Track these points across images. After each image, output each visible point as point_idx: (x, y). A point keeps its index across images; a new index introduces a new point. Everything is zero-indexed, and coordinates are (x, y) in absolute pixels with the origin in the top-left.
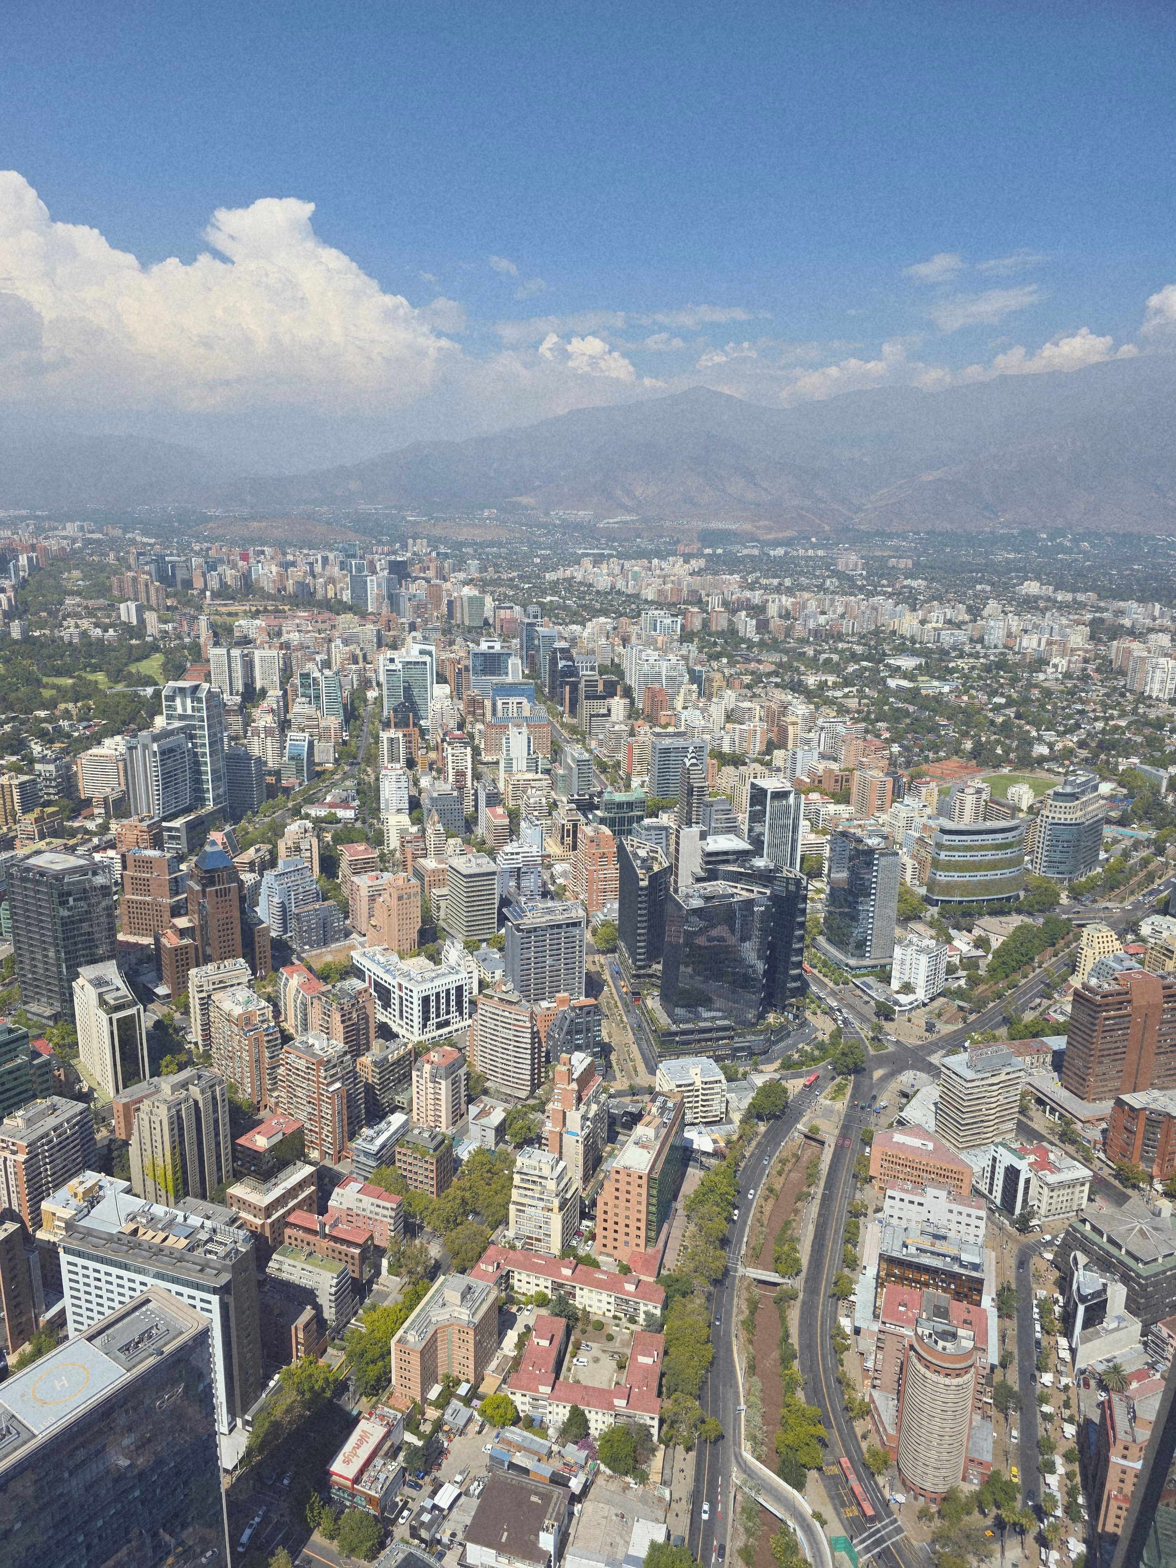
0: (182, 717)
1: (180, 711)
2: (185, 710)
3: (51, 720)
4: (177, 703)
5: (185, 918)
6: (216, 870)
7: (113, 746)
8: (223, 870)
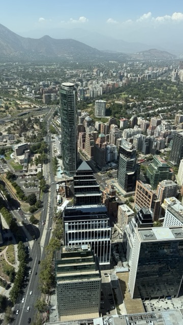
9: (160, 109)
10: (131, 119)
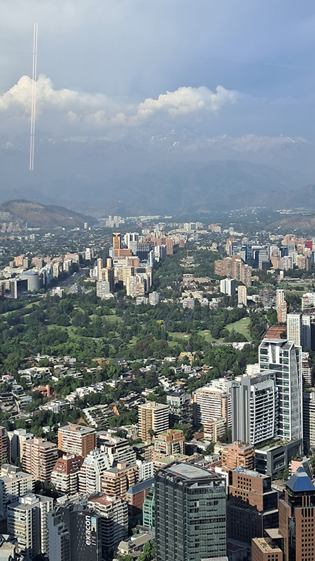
0: (272, 367)
2: (274, 362)
3: (176, 364)
4: (270, 354)
5: (277, 530)
6: (303, 493)
7: (219, 386)
8: (308, 493)
9: (81, 392)
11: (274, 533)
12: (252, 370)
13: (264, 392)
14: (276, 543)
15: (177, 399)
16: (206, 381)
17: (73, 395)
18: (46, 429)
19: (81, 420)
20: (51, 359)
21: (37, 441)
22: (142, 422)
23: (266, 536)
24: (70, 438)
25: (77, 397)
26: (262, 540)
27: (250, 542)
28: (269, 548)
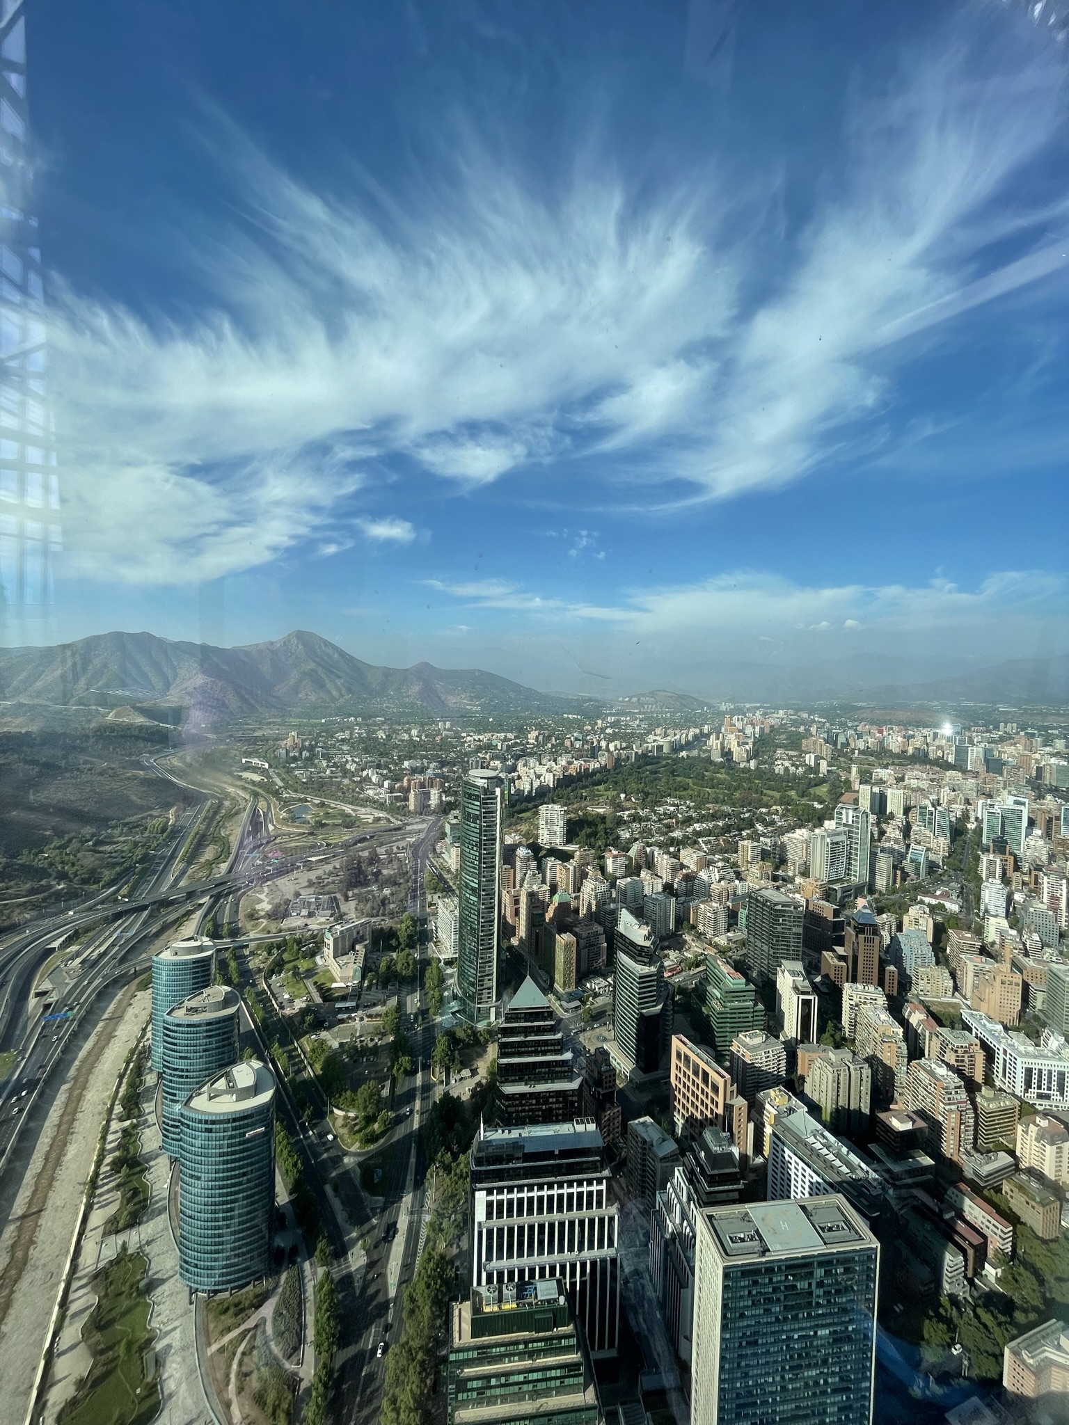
0: (845, 825)
1: (844, 821)
2: (847, 821)
3: (769, 814)
4: (844, 816)
5: (842, 948)
6: (866, 925)
7: (801, 834)
8: (871, 925)
9: (697, 826)
10: (632, 853)
11: (840, 950)
12: (829, 825)
13: (837, 843)
14: (841, 958)
15: (768, 840)
16: (792, 828)
17: (692, 827)
18: (672, 849)
19: (696, 846)
20: (677, 802)
21: (665, 857)
22: (740, 853)
23: (834, 951)
24: (689, 858)
25: (695, 830)
26: (831, 954)
27: (821, 954)
28: (835, 960)
